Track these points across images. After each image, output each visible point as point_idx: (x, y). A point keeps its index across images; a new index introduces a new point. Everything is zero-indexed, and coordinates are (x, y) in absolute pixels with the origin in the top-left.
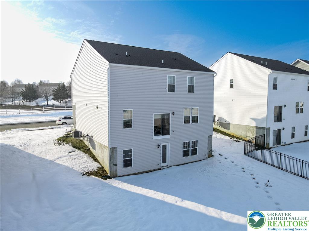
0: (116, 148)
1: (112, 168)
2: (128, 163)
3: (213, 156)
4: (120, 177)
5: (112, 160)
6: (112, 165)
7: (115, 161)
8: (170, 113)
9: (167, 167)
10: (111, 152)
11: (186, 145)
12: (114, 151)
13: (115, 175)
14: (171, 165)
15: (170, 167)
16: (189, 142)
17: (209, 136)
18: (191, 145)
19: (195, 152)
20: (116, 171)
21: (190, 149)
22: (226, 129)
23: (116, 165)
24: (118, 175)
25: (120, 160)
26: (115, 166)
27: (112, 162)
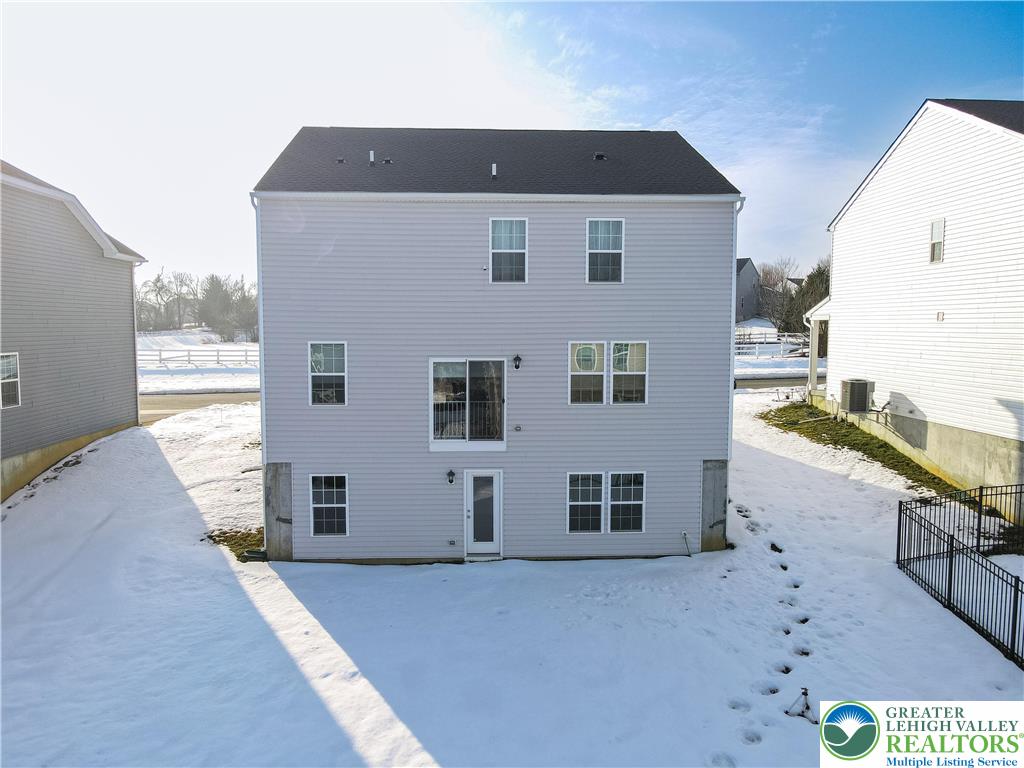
0: (288, 465)
1: (275, 529)
2: (330, 522)
3: (731, 547)
4: (301, 561)
5: (275, 505)
6: (273, 519)
7: (283, 509)
8: (505, 359)
9: (490, 558)
10: (269, 476)
11: (584, 485)
12: (280, 475)
13: (283, 554)
14: (509, 554)
15: (504, 559)
16: (597, 479)
17: (705, 462)
18: (606, 488)
19: (628, 518)
20: (289, 540)
21: (602, 503)
22: (914, 445)
23: (289, 522)
24: (295, 556)
25: (303, 507)
26: (283, 525)
27: (274, 511)
